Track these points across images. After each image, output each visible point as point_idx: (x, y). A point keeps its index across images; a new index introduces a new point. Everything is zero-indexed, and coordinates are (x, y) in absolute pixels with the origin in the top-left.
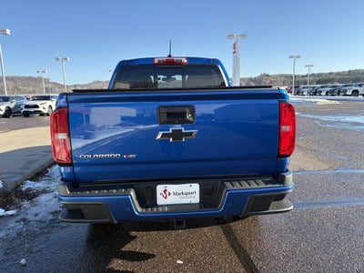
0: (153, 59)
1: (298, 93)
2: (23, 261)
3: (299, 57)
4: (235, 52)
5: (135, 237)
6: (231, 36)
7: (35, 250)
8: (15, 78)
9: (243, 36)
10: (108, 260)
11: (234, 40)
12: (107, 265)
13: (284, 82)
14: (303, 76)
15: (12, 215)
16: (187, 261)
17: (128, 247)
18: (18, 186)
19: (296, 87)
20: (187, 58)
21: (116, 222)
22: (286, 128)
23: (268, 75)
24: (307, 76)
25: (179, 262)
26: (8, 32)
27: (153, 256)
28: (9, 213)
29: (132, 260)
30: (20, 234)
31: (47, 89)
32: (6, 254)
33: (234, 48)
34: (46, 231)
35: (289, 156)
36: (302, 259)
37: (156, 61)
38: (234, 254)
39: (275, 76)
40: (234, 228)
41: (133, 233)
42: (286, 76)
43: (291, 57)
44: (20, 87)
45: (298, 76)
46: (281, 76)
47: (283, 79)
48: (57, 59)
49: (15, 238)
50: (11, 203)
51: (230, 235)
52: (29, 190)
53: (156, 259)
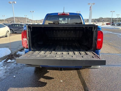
0: (58, 13)
1: (113, 25)
2: (14, 76)
3: (114, 12)
4: (90, 10)
5: (48, 72)
6: (89, 4)
7: (18, 73)
8: (18, 18)
9: (94, 4)
10: (39, 78)
11: (90, 5)
12: (39, 80)
13: (108, 21)
14: (116, 19)
15: (13, 62)
16: (64, 81)
17: (46, 75)
18: (16, 53)
19: (112, 23)
20: (69, 13)
21: (41, 67)
22: (100, 40)
23: (102, 18)
24: (117, 18)
25: (61, 81)
26: (15, 2)
27: (53, 78)
28: (12, 61)
29: (47, 79)
30: (14, 68)
31: (28, 21)
32: (10, 74)
33: (90, 8)
34: (22, 67)
35: (100, 49)
36: (103, 84)
37: (59, 14)
38: (79, 80)
39: (105, 18)
40: (81, 71)
41: (48, 70)
42: (109, 18)
43: (111, 12)
44: (20, 21)
45: (114, 18)
46: (107, 18)
47: (108, 19)
48: (31, 12)
49: (13, 69)
50: (13, 58)
51: (79, 74)
52: (19, 54)
53: (54, 79)
